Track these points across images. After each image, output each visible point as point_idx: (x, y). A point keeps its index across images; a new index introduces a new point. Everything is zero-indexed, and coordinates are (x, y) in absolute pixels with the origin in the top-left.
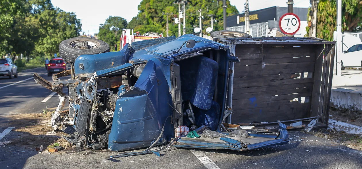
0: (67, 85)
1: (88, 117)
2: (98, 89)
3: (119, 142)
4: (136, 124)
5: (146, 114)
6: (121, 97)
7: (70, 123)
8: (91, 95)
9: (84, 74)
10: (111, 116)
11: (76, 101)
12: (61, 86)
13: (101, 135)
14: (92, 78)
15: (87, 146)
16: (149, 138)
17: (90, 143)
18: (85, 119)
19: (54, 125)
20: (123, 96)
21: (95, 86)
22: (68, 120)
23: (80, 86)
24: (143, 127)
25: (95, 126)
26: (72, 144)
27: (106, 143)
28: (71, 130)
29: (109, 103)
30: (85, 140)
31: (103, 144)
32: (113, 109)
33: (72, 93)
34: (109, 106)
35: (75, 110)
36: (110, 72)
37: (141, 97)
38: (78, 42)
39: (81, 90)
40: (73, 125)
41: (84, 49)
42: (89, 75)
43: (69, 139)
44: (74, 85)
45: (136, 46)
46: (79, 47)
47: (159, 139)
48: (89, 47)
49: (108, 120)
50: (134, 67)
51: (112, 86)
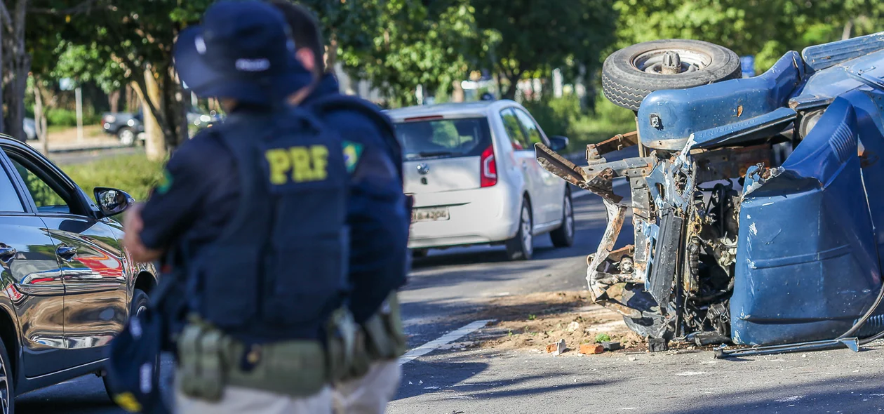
0: (624, 173)
1: (678, 256)
2: (697, 180)
3: (756, 319)
4: (798, 270)
5: (825, 242)
6: (750, 196)
7: (636, 277)
8: (684, 196)
9: (663, 141)
11: (649, 216)
12: (608, 175)
13: (716, 304)
14: (683, 151)
16: (845, 311)
17: (689, 330)
18: (671, 259)
19: (595, 283)
20: (756, 194)
21: (690, 172)
22: (631, 270)
23: (656, 173)
24: (822, 279)
25: (695, 278)
27: (727, 324)
28: (643, 300)
29: (734, 217)
30: (675, 323)
33: (638, 195)
34: (733, 225)
35: (648, 240)
36: (731, 134)
37: (806, 196)
38: (655, 53)
39: (657, 185)
40: (643, 284)
41: (670, 73)
42: (675, 143)
43: (639, 325)
44: (644, 172)
45: (818, 57)
46: (658, 69)
47: (872, 315)
48: (683, 67)
49: (729, 262)
50: (800, 117)
51: (741, 170)
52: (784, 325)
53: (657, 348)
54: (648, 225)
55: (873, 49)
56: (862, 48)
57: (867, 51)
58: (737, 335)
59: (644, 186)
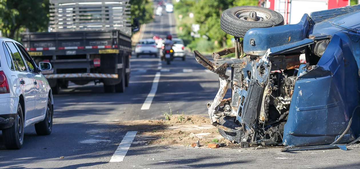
0: (232, 66)
1: (259, 104)
2: (272, 70)
3: (296, 135)
4: (317, 112)
5: (330, 100)
6: (300, 78)
7: (232, 113)
8: (263, 77)
9: (255, 52)
10: (287, 103)
11: (242, 86)
12: (225, 66)
13: (273, 127)
14: (265, 56)
15: (256, 142)
16: (333, 132)
17: (258, 139)
18: (255, 106)
19: (214, 116)
20: (303, 77)
21: (268, 66)
22: (230, 111)
23: (248, 66)
24: (326, 117)
25: (267, 115)
26: (233, 142)
27: (279, 136)
28: (231, 124)
29: (283, 87)
30: (251, 135)
31: (276, 140)
32: (288, 95)
33: (237, 76)
34: (284, 91)
35: (240, 96)
36: (287, 49)
37: (325, 79)
38: (243, 12)
39: (248, 71)
40: (236, 117)
41: (252, 21)
42: (260, 53)
43: (229, 136)
44: (241, 65)
45: (317, 16)
46: (246, 18)
47: (345, 134)
48: (258, 19)
49: (282, 108)
50: (315, 43)
51: (287, 66)
52: (307, 137)
53: (245, 146)
54: (241, 90)
55: (339, 14)
56: (335, 14)
57: (337, 15)
58: (286, 141)
59: (240, 72)
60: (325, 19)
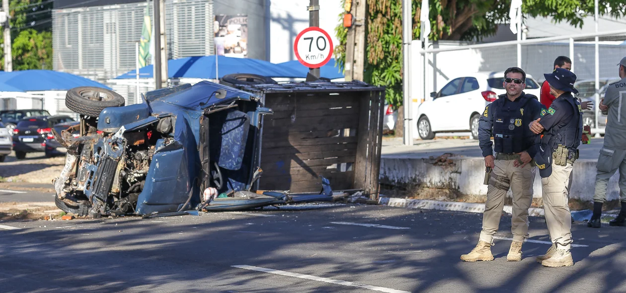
0: (83, 143)
1: (113, 177)
3: (149, 204)
4: (169, 183)
6: (159, 151)
7: (80, 188)
8: (117, 152)
9: (109, 129)
10: (140, 175)
11: (90, 161)
14: (119, 133)
15: (105, 213)
16: (176, 202)
18: (110, 179)
19: (63, 190)
20: (161, 151)
21: (123, 142)
22: (76, 185)
23: (100, 142)
24: (175, 187)
26: (77, 215)
27: (130, 207)
29: (132, 162)
33: (86, 152)
35: (89, 171)
37: (178, 152)
39: (98, 147)
40: (83, 191)
41: (97, 100)
42: (113, 130)
43: (71, 209)
44: (91, 142)
48: (101, 99)
50: (158, 122)
51: (134, 142)
53: (98, 217)
54: (89, 165)
57: (165, 94)
58: (139, 210)
59: (90, 148)
60: (156, 98)
